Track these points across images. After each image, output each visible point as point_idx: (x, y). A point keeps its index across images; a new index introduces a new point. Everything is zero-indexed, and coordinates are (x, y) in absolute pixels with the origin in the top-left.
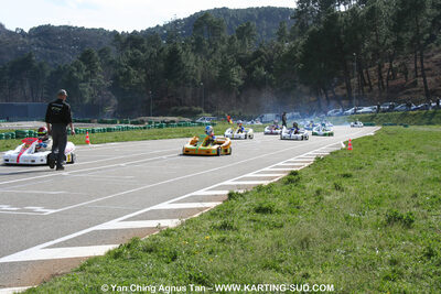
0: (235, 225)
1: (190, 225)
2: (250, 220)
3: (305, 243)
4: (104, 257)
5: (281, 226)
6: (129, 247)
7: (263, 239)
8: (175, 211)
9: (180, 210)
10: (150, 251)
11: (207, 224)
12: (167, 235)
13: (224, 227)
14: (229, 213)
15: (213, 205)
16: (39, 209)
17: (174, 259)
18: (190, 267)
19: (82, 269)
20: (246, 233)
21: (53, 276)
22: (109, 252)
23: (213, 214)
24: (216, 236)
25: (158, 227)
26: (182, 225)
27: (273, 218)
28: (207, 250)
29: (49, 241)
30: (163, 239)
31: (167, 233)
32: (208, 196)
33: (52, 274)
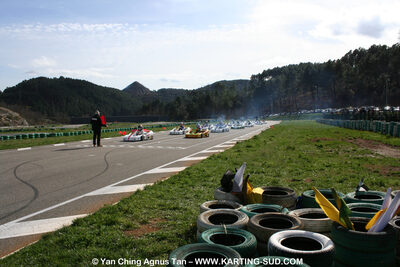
0: (241, 151)
1: (227, 151)
2: (246, 149)
3: (263, 154)
4: (206, 159)
5: (255, 151)
7: (251, 154)
8: (221, 148)
9: (223, 147)
10: (219, 157)
11: (233, 151)
12: (222, 154)
13: (239, 151)
14: (238, 148)
15: (232, 146)
16: (180, 148)
17: (227, 159)
19: (201, 162)
20: (245, 152)
23: (233, 148)
24: (237, 154)
25: (219, 152)
27: (253, 149)
28: (235, 157)
29: (188, 156)
32: (230, 143)
33: (193, 164)
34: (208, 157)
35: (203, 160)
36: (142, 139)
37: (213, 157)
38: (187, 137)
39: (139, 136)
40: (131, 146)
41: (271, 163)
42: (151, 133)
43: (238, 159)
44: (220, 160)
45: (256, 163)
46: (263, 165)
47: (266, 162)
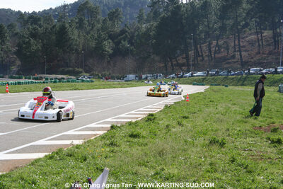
0: (118, 144)
1: (89, 143)
2: (127, 141)
3: (161, 153)
4: (44, 158)
5: (146, 145)
6: (57, 153)
7: (136, 151)
9: (82, 135)
10: (71, 156)
11: (100, 143)
12: (77, 148)
13: (112, 144)
14: (113, 137)
15: (101, 133)
17: (85, 160)
18: (95, 164)
19: (33, 164)
20: (124, 147)
22: (46, 156)
23: (103, 137)
24: (108, 149)
25: (71, 144)
26: (85, 143)
27: (141, 140)
28: (103, 156)
29: (6, 150)
30: (76, 150)
31: (78, 147)
32: (98, 128)
33: (16, 165)
34: (47, 154)
35: (37, 160)
37: (57, 155)
43: (109, 161)
44: (72, 162)
45: (143, 170)
46: (157, 174)
47: (163, 169)
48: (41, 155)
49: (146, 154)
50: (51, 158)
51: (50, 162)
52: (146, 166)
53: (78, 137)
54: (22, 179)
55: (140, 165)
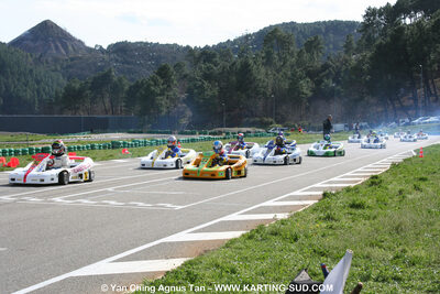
0: (336, 217)
2: (348, 213)
3: (398, 229)
4: (241, 238)
5: (375, 218)
6: (257, 231)
7: (363, 226)
8: (281, 207)
9: (285, 206)
10: (276, 234)
11: (312, 217)
12: (283, 224)
13: (329, 218)
14: (328, 208)
15: (311, 203)
16: (169, 205)
17: (296, 240)
18: (310, 245)
19: (227, 246)
20: (345, 221)
21: (205, 251)
22: (243, 235)
23: (314, 209)
24: (324, 225)
25: (274, 219)
26: (292, 217)
27: (367, 212)
28: (320, 234)
29: (190, 228)
31: (283, 222)
32: (305, 196)
33: (205, 250)
34: (244, 232)
35: (233, 241)
36: (62, 180)
37: (257, 234)
38: (187, 176)
39: (55, 172)
40: (31, 197)
41: (418, 252)
42: (88, 163)
43: (330, 241)
44: (277, 242)
45: (377, 252)
46: (397, 257)
47: (404, 251)
48: (237, 234)
49: (377, 231)
50: (250, 237)
51: (249, 243)
52: (380, 247)
53: (282, 209)
54: (217, 266)
55: (372, 245)
